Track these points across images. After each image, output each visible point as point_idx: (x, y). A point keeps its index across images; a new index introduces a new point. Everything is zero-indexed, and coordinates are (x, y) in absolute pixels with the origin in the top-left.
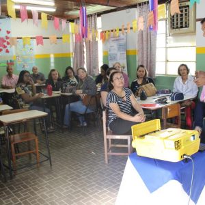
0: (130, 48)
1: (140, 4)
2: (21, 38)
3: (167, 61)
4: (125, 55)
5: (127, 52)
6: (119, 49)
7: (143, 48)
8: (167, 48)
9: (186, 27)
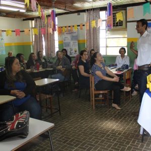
0: (81, 38)
1: (88, 10)
2: (5, 31)
3: (107, 47)
4: (77, 43)
5: (79, 41)
6: (72, 39)
7: (90, 38)
8: (106, 38)
9: (120, 25)
